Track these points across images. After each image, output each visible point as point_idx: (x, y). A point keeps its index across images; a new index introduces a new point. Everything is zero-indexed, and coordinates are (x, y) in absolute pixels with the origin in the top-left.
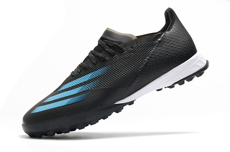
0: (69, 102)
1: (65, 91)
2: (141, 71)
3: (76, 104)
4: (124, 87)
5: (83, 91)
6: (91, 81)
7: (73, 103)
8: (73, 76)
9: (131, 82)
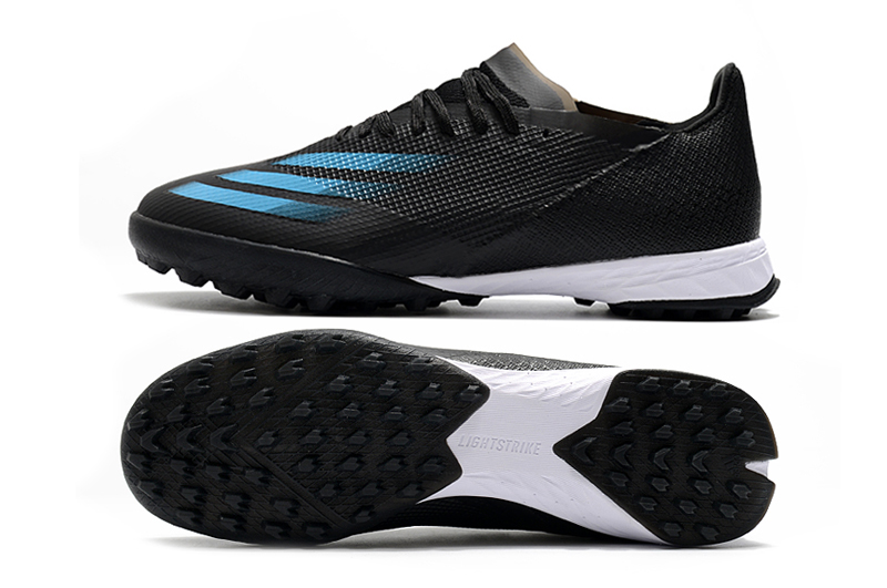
0: (280, 208)
1: (292, 173)
2: (538, 218)
3: (294, 224)
4: (454, 237)
5: (338, 197)
6: (376, 176)
7: (288, 218)
8: (343, 141)
9: (491, 235)
